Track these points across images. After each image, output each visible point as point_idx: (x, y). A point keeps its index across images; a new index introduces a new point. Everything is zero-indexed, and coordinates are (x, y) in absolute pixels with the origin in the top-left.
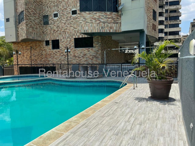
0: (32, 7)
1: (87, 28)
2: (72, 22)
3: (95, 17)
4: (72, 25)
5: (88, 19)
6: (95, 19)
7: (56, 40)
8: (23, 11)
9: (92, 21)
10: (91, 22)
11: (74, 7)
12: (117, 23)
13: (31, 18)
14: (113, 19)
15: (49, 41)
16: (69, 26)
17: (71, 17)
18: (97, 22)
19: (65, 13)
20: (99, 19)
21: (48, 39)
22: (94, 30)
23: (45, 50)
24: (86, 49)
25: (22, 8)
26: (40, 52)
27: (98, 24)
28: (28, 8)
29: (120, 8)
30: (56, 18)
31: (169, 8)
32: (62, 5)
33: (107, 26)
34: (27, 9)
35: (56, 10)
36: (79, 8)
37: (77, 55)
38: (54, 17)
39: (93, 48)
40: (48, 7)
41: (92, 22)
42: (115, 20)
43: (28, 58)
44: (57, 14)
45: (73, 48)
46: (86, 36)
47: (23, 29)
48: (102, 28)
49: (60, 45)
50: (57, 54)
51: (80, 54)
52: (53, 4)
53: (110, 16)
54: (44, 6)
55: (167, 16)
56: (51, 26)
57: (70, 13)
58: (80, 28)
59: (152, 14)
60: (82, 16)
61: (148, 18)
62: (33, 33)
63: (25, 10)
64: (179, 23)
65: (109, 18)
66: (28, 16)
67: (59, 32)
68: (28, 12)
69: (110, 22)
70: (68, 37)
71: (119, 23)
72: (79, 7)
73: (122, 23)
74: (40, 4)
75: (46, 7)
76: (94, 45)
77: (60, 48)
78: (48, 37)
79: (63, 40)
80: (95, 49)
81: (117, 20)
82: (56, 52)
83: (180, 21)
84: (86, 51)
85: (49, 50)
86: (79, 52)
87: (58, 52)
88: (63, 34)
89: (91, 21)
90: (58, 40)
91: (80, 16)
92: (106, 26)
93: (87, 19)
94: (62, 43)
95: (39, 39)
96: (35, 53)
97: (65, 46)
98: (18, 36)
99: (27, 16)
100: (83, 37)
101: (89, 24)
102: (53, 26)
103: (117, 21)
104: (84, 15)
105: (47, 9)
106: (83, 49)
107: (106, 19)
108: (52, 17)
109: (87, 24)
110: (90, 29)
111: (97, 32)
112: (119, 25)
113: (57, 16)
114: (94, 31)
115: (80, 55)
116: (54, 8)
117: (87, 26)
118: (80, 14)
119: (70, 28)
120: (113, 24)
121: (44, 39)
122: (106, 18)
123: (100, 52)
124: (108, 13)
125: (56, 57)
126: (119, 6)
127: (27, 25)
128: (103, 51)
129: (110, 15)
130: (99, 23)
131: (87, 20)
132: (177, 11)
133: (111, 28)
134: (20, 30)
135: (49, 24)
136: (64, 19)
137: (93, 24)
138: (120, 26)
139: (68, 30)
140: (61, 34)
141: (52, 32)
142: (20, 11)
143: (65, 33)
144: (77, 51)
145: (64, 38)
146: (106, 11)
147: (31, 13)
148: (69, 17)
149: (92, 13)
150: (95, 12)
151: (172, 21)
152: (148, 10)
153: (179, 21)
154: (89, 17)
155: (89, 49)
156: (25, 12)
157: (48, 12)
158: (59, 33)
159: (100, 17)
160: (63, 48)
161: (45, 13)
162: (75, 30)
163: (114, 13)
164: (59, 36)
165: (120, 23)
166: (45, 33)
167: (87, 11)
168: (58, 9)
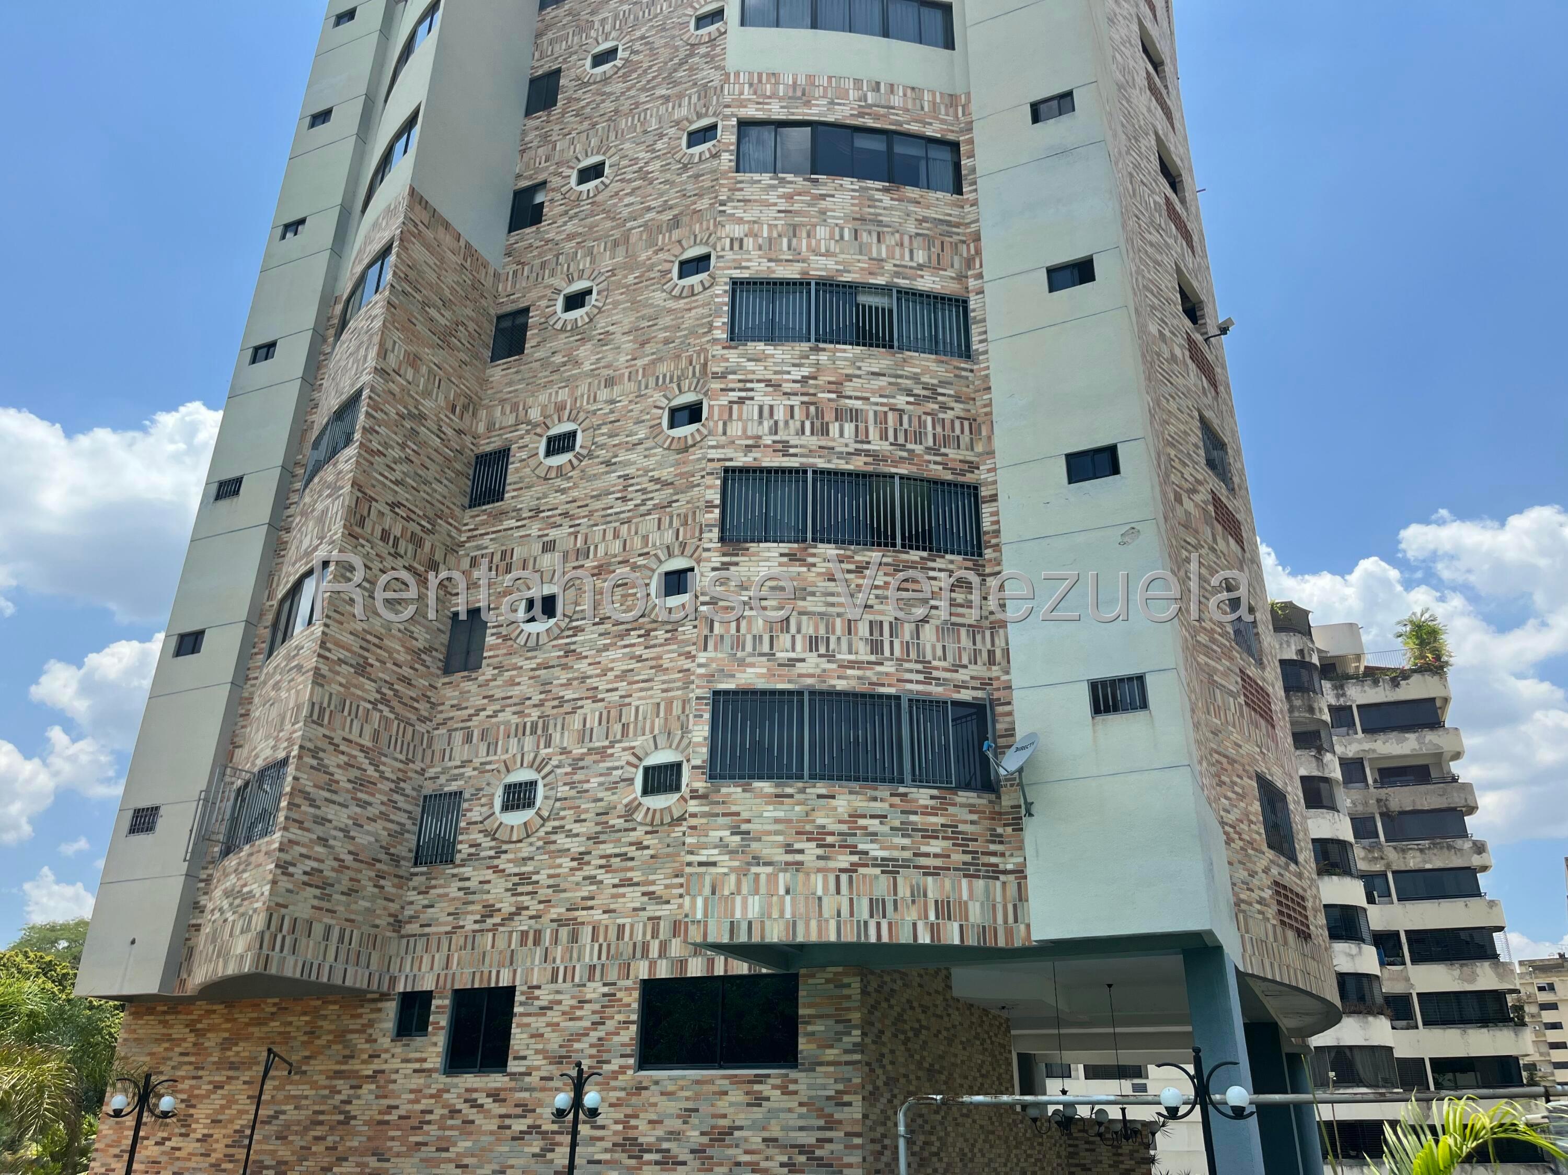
0: (354, 736)
1: (754, 907)
2: (640, 846)
3: (820, 821)
4: (636, 876)
5: (769, 833)
6: (819, 837)
7: (490, 990)
8: (284, 762)
9: (801, 851)
10: (790, 858)
11: (662, 741)
12: (995, 873)
13: (330, 812)
14: (961, 841)
15: (426, 997)
16: (609, 879)
17: (630, 810)
18: (832, 864)
19: (595, 781)
20: (850, 841)
21: (427, 984)
22: (813, 924)
23: (381, 1079)
24: (734, 1080)
25: (277, 739)
26: (335, 1091)
27: (844, 878)
28: (324, 744)
29: (1010, 763)
30: (516, 818)
31: (1366, 746)
32: (577, 725)
33: (919, 893)
34: (315, 753)
35: (529, 758)
36: (701, 755)
37: (647, 1136)
38: (507, 807)
39: (793, 1074)
40: (468, 739)
41: (798, 857)
42: (972, 846)
43: (219, 1146)
44: (533, 784)
45: (623, 1069)
46: (741, 968)
47: (250, 896)
48: (877, 906)
49: (519, 1038)
50: (479, 1119)
51: (677, 1124)
52: (515, 719)
53: (938, 820)
54: (443, 731)
55: (1366, 804)
56: (466, 871)
57: (631, 781)
58: (700, 902)
59: (1256, 807)
60: (719, 809)
61: (1229, 841)
62: (318, 929)
63: (300, 757)
64: (1476, 861)
65: (930, 834)
66: (312, 803)
67: (523, 924)
68: (321, 768)
69: (938, 862)
70: (592, 968)
71: (1005, 872)
72: (705, 750)
73: (1029, 871)
74: (413, 717)
75: (458, 737)
76: (803, 1045)
77: (513, 1066)
78: (426, 959)
79: (545, 996)
80: (810, 1087)
81: (993, 847)
82: (473, 1103)
83: (1480, 848)
84: (737, 1096)
85: (417, 1081)
86: (672, 1107)
87: (487, 1102)
88: (556, 940)
89: (789, 849)
90: (510, 991)
91: (705, 815)
92: (904, 891)
93: (759, 840)
94: (538, 1023)
95: (356, 978)
96: (289, 1098)
97: (554, 1041)
98: (191, 950)
99: (307, 796)
100: (719, 971)
101: (772, 877)
102: (489, 875)
103: (993, 860)
104: (734, 809)
105: (461, 752)
106: (711, 1082)
107: (906, 841)
108: (491, 805)
109: (757, 875)
110: (775, 915)
111: (833, 938)
112: (1012, 890)
113: (530, 804)
114: (808, 933)
115: (674, 1135)
116: (513, 742)
117: (756, 892)
118: (704, 797)
119: (614, 896)
120: (964, 882)
121: (393, 980)
122: (904, 830)
123: (855, 1111)
124: (923, 796)
125: (464, 1145)
126: (1000, 751)
127: (283, 867)
128: (880, 1106)
129: (934, 812)
130: (852, 870)
131: (754, 845)
132: (1434, 774)
133: (945, 909)
134: (216, 899)
135: (458, 857)
136: (577, 828)
137: (801, 876)
138: (1022, 896)
139: (597, 915)
140: (537, 942)
141: (472, 918)
142: (260, 763)
143: (574, 937)
144: (652, 1095)
145: (554, 979)
146: (901, 781)
147: (339, 775)
148: (620, 809)
149: (802, 791)
150: (821, 788)
151: (1413, 844)
152: (1221, 783)
153: (1467, 845)
154: (777, 821)
155: (759, 1080)
156: (297, 769)
157: (468, 771)
158: (524, 934)
159: (862, 822)
160: (538, 1060)
161: (443, 779)
162: (653, 910)
163: (964, 797)
164: (518, 957)
165: (1020, 873)
166: (412, 928)
167: (761, 778)
168: (544, 752)
